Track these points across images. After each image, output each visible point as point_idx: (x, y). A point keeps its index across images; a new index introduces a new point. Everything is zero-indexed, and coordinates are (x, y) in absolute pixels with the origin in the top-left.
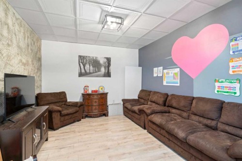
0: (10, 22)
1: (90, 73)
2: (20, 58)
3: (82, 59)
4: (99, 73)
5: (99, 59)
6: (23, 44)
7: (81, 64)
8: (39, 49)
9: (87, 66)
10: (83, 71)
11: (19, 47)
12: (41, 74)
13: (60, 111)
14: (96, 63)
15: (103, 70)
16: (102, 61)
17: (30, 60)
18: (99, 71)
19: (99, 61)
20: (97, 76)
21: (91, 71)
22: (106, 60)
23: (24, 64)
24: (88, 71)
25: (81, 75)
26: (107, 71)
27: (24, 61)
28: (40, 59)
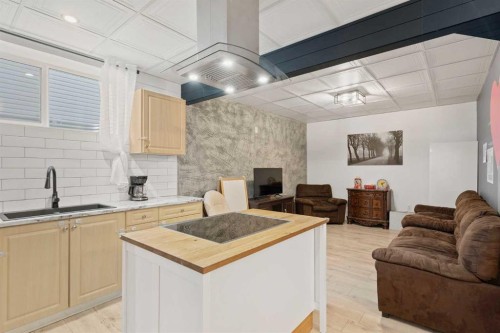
0: (267, 125)
1: (364, 159)
2: (276, 151)
3: (352, 139)
4: (379, 158)
5: (379, 136)
6: (280, 139)
7: (351, 147)
8: (304, 135)
9: (360, 149)
10: (354, 156)
11: (276, 142)
12: (306, 163)
13: (312, 206)
14: (373, 143)
15: (386, 153)
16: (384, 138)
17: (289, 151)
18: (380, 154)
19: (379, 139)
20: (376, 164)
21: (367, 156)
22: (391, 136)
23: (282, 156)
24: (361, 156)
25: (351, 162)
26: (393, 155)
27: (281, 153)
28: (304, 147)
